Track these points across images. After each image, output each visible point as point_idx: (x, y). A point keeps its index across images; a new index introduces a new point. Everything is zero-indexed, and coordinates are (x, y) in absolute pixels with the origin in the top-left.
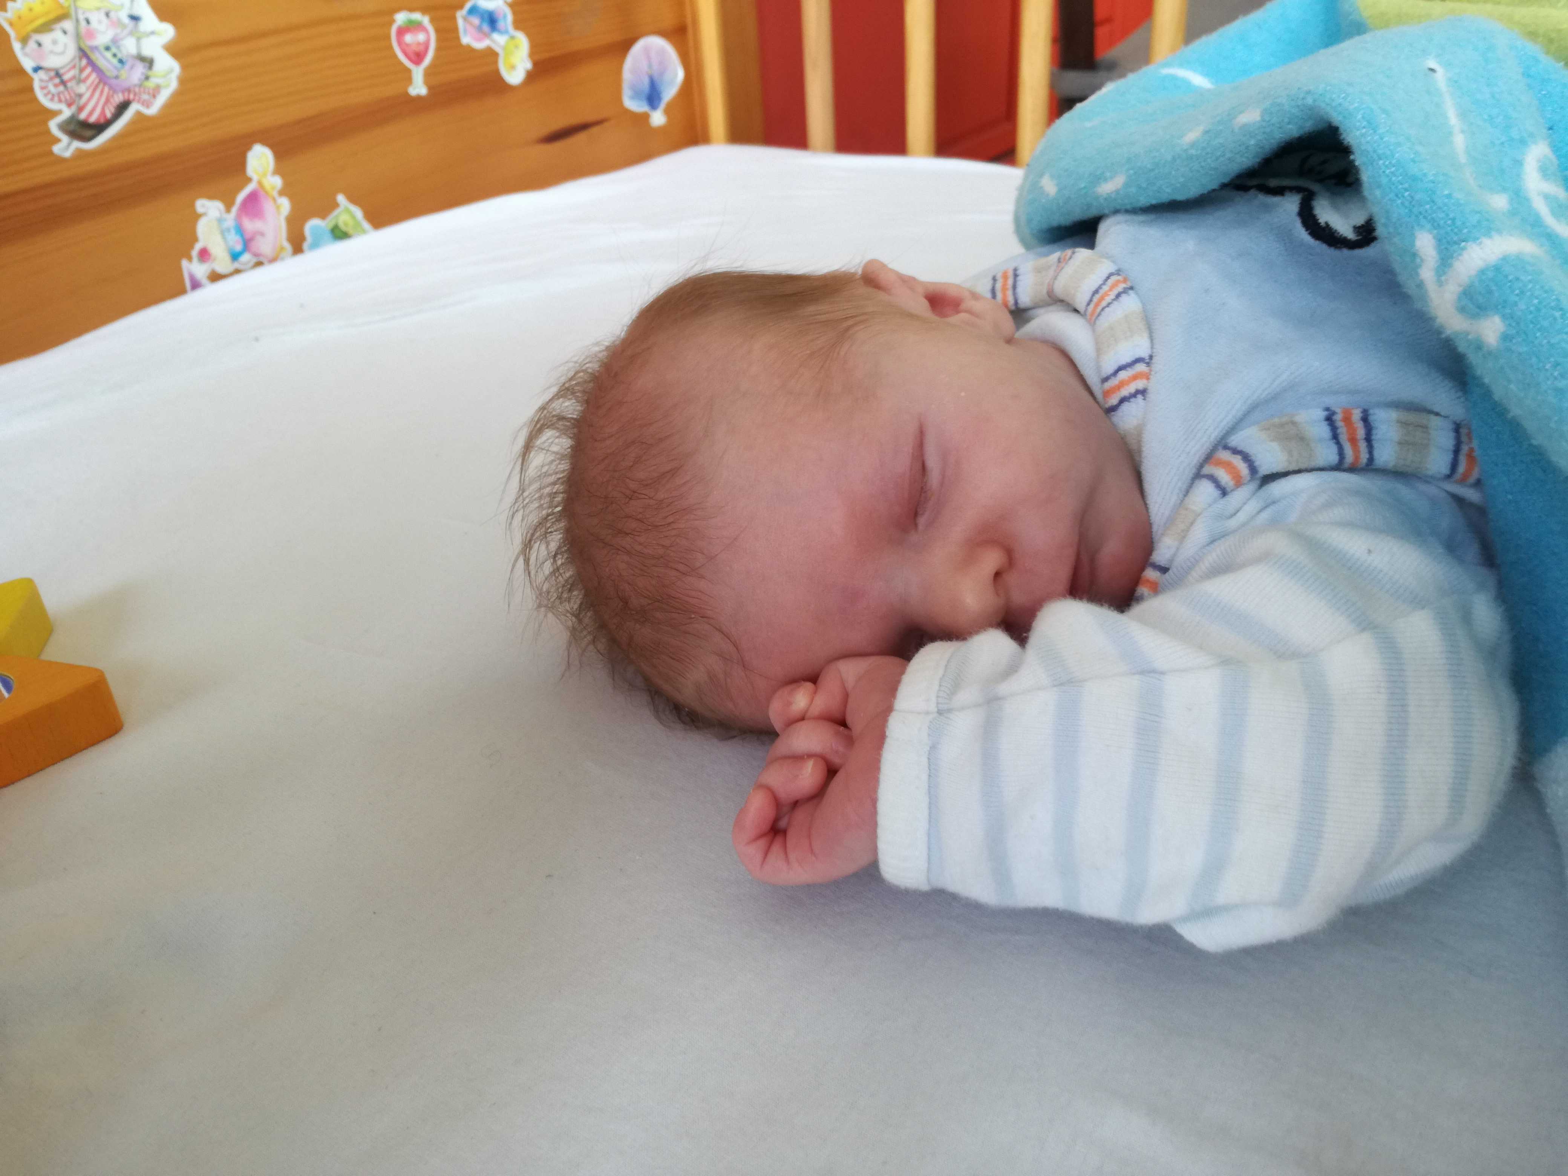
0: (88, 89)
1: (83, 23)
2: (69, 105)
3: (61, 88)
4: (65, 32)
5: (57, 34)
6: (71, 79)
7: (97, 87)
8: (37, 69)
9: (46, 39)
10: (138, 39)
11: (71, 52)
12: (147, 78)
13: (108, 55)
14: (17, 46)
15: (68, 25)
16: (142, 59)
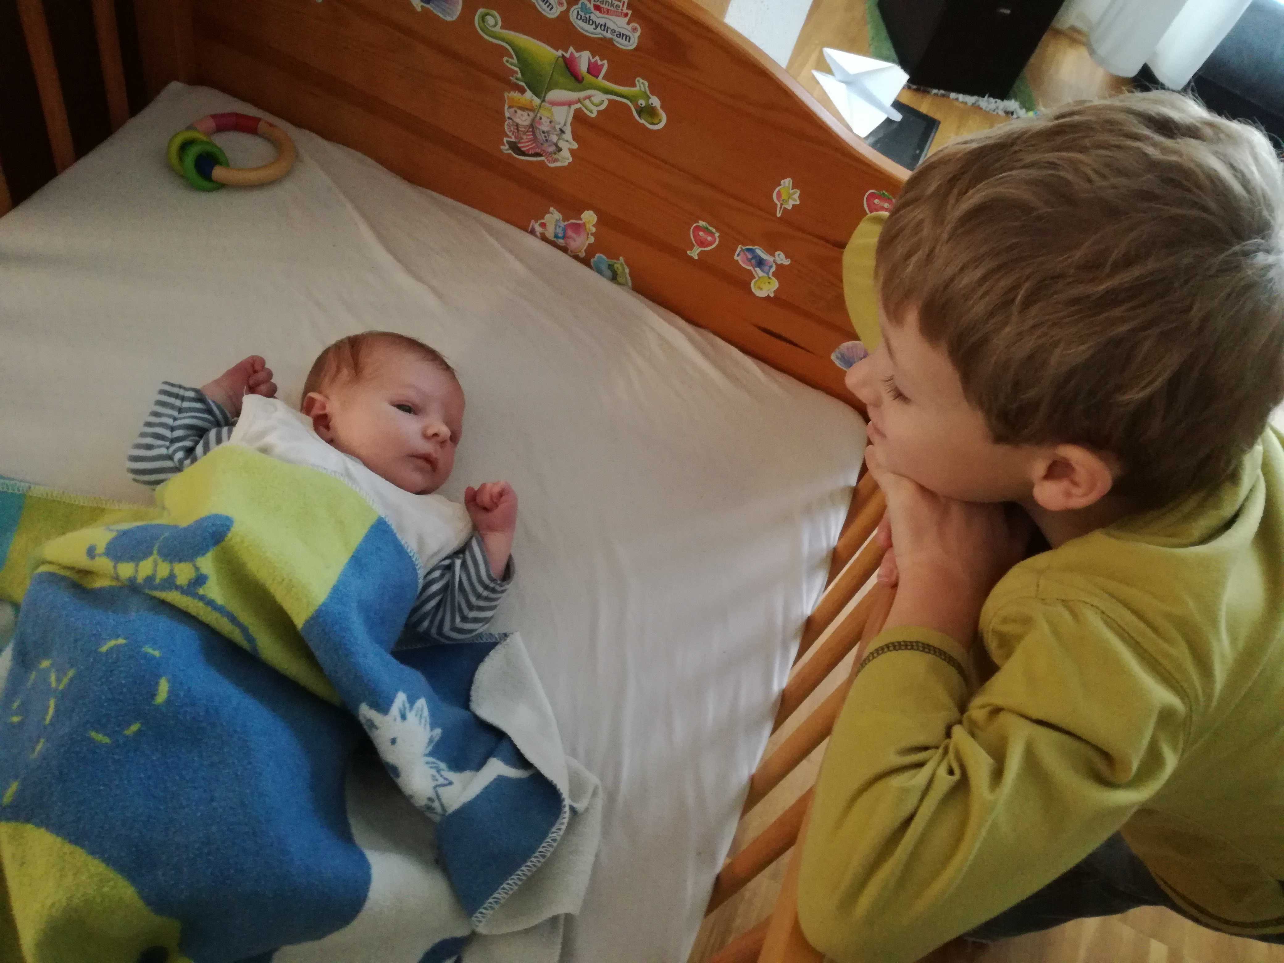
0: (527, 139)
1: (538, 118)
2: (515, 138)
3: (516, 131)
4: (529, 115)
5: (525, 114)
6: (522, 131)
7: (531, 141)
8: (509, 118)
9: (519, 112)
10: (559, 139)
11: (527, 123)
12: (555, 154)
13: (543, 135)
14: (506, 107)
15: (532, 114)
16: (556, 145)
